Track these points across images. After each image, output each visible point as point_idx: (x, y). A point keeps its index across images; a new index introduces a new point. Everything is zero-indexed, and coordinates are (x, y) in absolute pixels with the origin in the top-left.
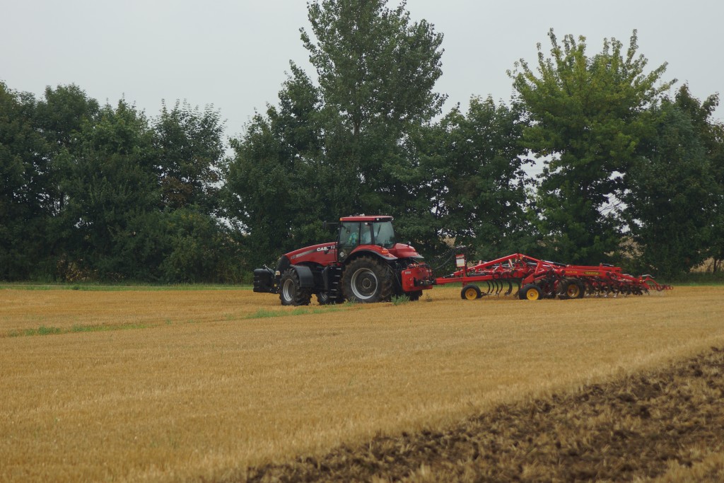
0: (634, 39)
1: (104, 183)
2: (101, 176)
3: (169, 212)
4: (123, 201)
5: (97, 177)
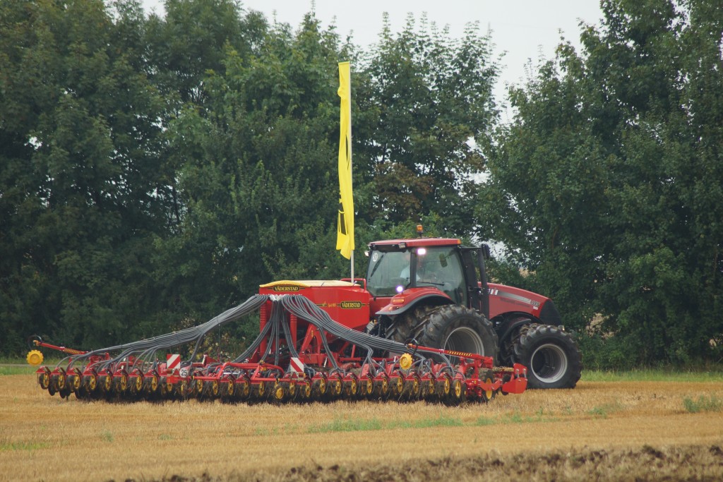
3: (384, 229)
4: (295, 207)
5: (247, 160)
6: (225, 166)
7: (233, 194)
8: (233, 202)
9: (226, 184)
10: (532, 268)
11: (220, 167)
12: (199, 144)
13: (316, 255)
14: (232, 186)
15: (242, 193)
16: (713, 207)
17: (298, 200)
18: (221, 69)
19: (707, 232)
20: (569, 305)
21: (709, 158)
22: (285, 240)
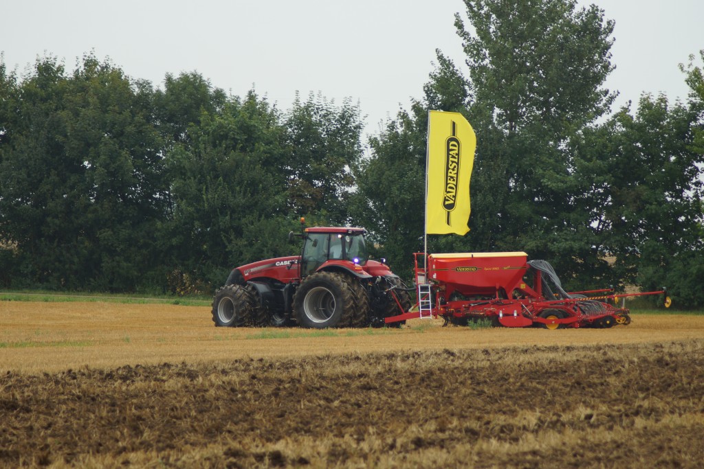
1: (220, 184)
2: (217, 177)
3: (294, 219)
4: (241, 205)
5: (212, 177)
6: (200, 180)
7: (204, 197)
8: (204, 201)
9: (200, 190)
10: (381, 243)
11: (196, 180)
12: (184, 167)
13: (253, 234)
14: (204, 192)
15: (210, 196)
16: (488, 209)
17: (243, 201)
18: (198, 123)
19: (484, 224)
20: (403, 265)
21: (486, 180)
22: (235, 224)
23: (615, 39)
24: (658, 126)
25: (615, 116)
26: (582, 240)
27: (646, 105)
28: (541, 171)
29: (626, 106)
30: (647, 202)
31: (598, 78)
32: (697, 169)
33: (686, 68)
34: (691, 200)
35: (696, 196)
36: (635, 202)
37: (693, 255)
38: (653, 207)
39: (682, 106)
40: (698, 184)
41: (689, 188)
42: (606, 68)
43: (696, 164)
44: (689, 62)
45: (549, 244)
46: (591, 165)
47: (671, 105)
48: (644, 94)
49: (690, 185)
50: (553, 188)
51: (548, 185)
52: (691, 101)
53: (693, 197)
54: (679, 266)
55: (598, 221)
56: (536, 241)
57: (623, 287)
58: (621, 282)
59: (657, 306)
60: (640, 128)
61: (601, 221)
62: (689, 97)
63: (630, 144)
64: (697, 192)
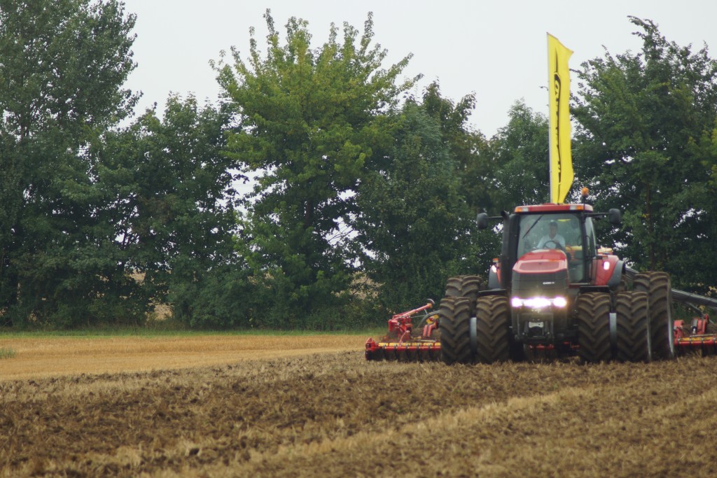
0: (369, 23)
23: (136, 36)
24: (187, 129)
25: (140, 119)
26: (107, 256)
27: (173, 107)
28: (60, 181)
29: (151, 108)
30: (176, 213)
31: (119, 78)
32: (230, 177)
33: (216, 66)
34: (224, 210)
35: (230, 205)
36: (165, 213)
37: (228, 269)
38: (185, 218)
39: (212, 107)
40: (231, 192)
41: (221, 197)
42: (128, 66)
43: (229, 171)
44: (220, 58)
45: (71, 261)
46: (115, 172)
47: (201, 107)
48: (172, 94)
49: (223, 193)
50: (74, 200)
51: (68, 196)
52: (222, 102)
53: (227, 207)
54: (213, 281)
55: (124, 234)
56: (56, 258)
57: (153, 307)
58: (151, 302)
59: (190, 326)
60: (168, 132)
61: (126, 235)
62: (219, 97)
63: (157, 150)
64: (230, 201)
